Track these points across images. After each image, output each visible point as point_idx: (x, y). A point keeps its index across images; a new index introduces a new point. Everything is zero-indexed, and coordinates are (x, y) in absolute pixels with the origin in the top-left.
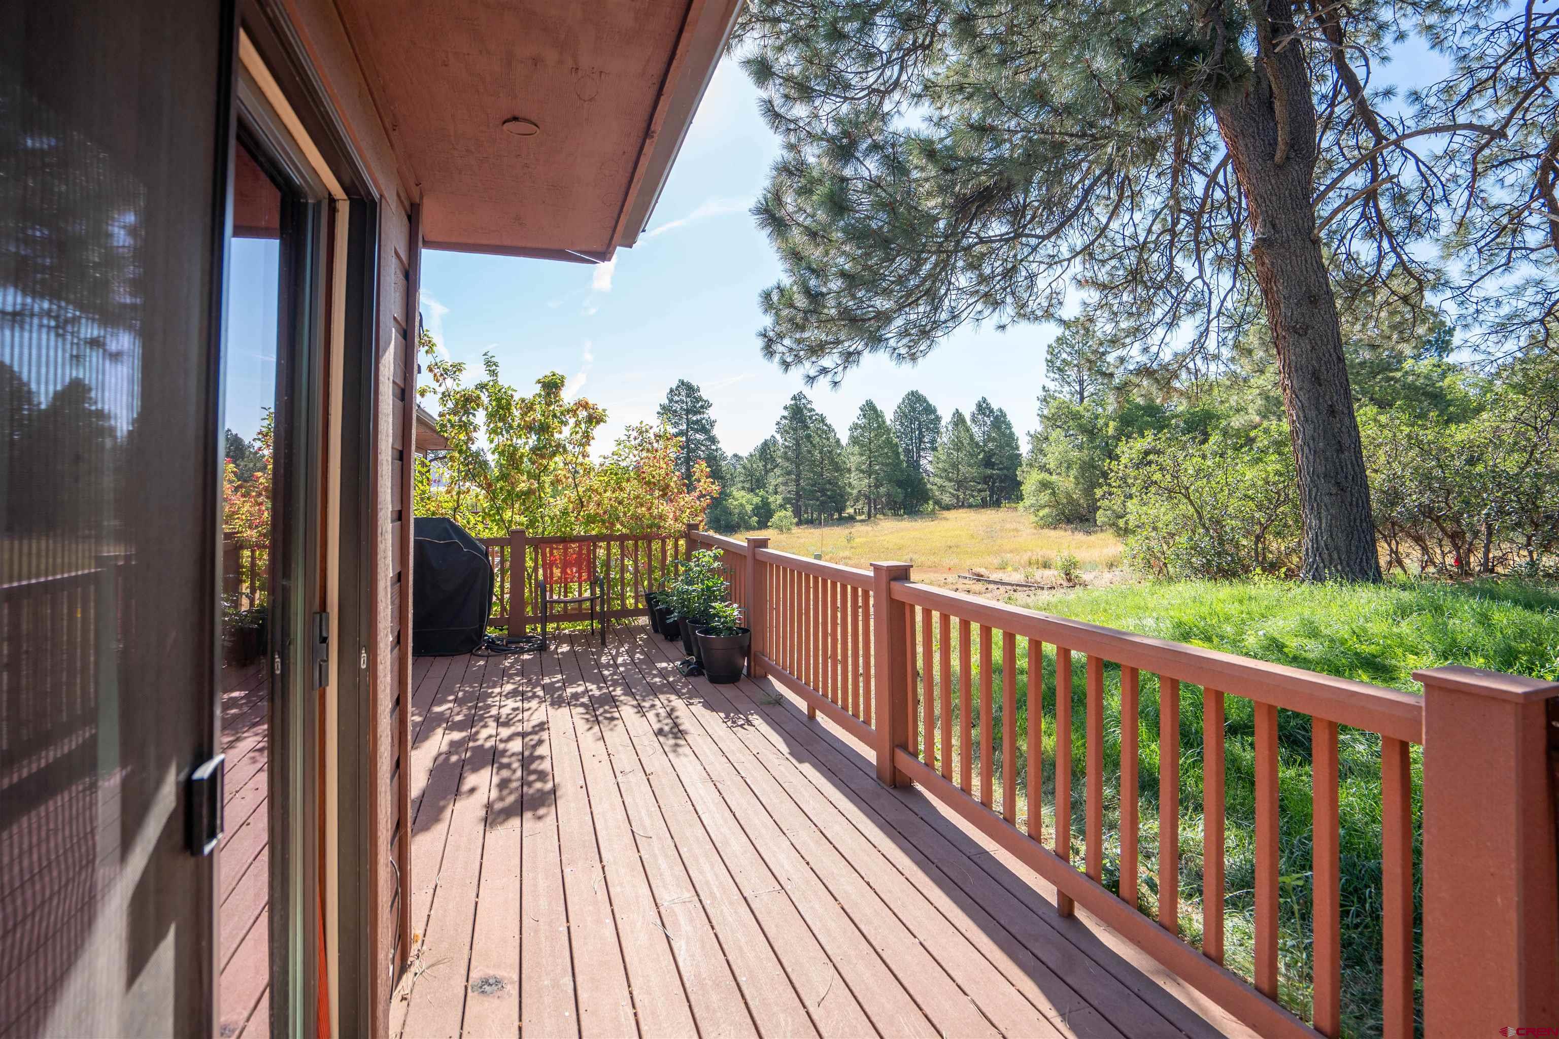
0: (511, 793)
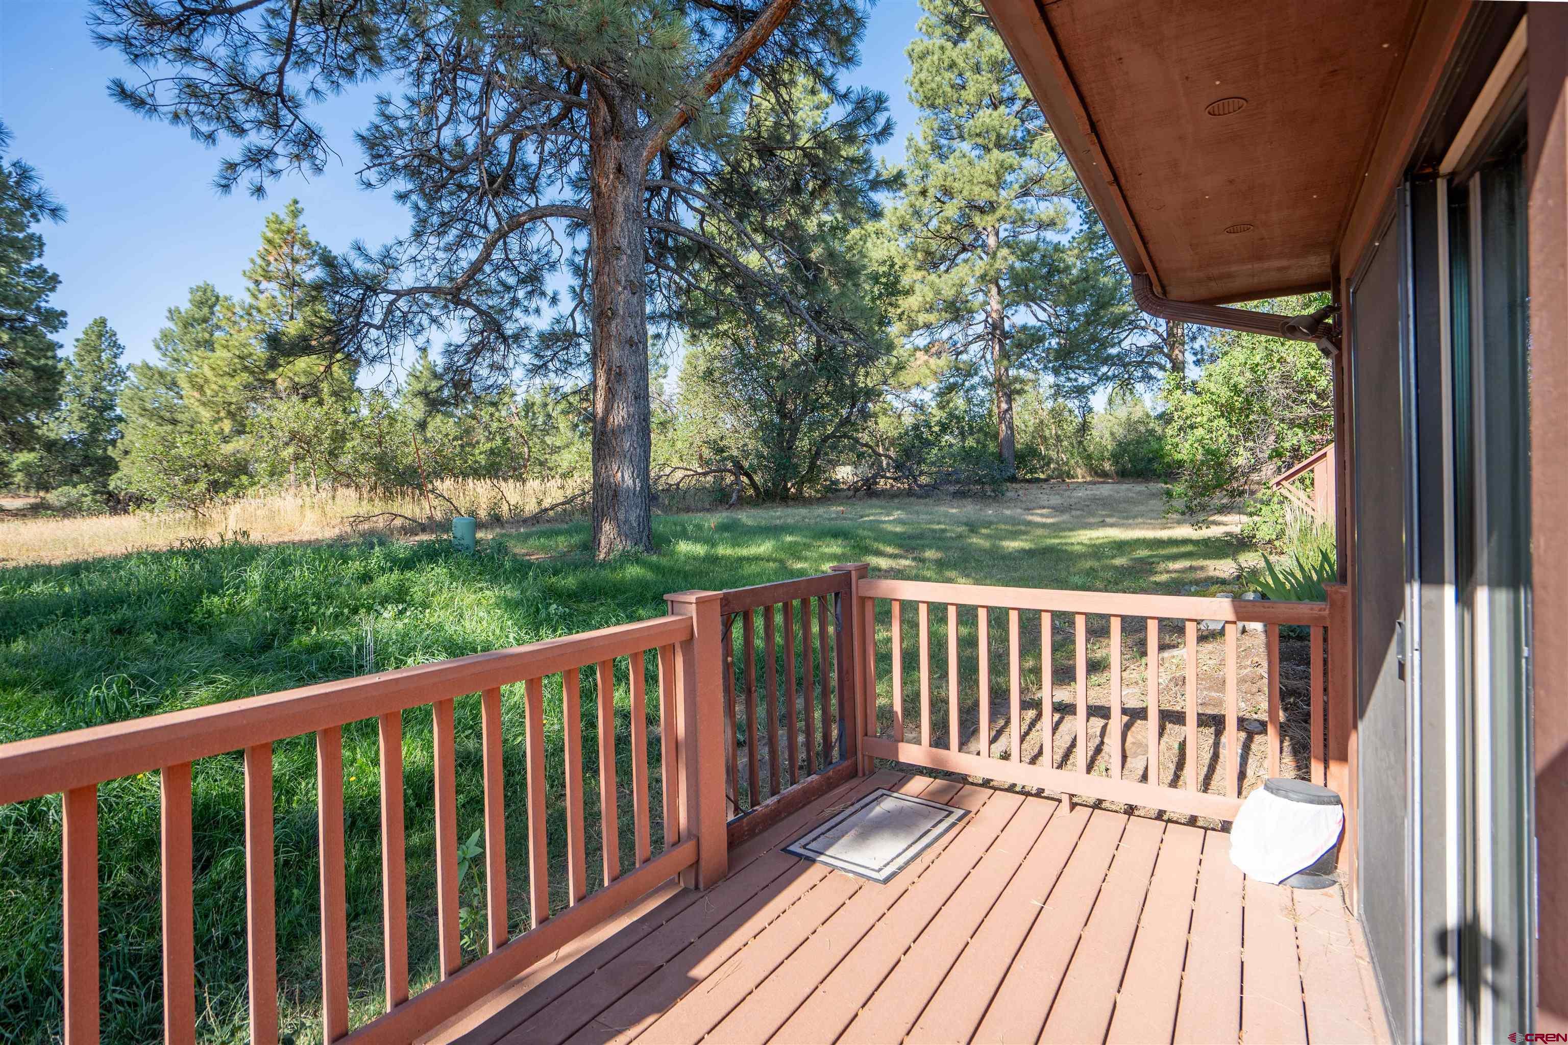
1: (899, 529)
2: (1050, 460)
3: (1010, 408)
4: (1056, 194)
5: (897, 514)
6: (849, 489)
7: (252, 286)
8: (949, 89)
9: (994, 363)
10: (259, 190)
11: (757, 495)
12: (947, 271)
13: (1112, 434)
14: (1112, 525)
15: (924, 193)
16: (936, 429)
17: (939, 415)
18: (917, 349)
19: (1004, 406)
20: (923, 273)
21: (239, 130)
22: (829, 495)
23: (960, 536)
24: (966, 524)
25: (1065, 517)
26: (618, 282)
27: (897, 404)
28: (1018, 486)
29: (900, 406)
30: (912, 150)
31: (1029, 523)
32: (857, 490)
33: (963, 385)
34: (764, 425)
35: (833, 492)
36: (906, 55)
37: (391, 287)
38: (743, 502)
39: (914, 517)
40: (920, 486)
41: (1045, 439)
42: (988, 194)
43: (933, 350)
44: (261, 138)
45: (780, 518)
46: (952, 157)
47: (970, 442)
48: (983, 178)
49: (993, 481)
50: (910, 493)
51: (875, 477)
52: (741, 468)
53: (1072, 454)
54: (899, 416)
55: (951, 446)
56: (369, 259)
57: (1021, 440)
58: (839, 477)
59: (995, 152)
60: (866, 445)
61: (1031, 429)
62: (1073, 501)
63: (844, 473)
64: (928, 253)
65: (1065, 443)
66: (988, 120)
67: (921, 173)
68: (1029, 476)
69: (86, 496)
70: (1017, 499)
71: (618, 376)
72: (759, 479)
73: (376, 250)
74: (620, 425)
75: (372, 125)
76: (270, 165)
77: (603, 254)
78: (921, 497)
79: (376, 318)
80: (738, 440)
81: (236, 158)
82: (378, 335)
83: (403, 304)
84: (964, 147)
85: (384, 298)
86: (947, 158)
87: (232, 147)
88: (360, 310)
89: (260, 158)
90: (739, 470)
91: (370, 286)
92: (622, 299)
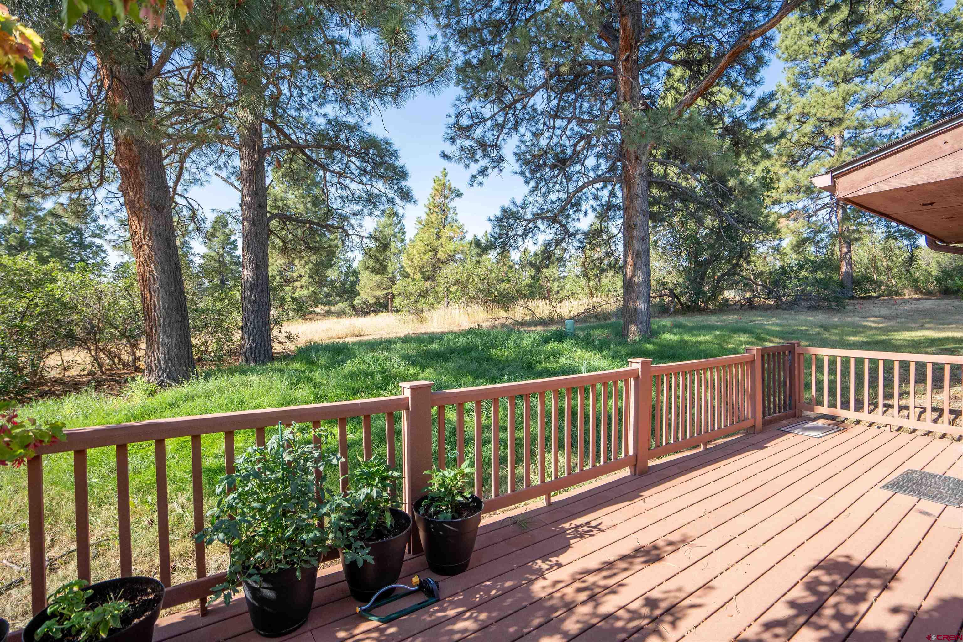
0: (857, 586)
1: (778, 329)
2: (881, 283)
3: (850, 251)
4: (893, 102)
5: (773, 320)
6: (737, 304)
8: (808, 48)
9: (838, 224)
10: (481, 183)
11: (683, 309)
12: (802, 166)
13: (938, 262)
14: (928, 329)
15: (787, 119)
16: (796, 268)
17: (797, 258)
18: (780, 216)
19: (845, 250)
20: (787, 169)
21: (477, 161)
22: (725, 308)
23: (818, 333)
24: (821, 326)
25: (892, 323)
26: (636, 211)
27: (763, 250)
28: (855, 302)
29: (766, 252)
31: (865, 327)
32: (742, 306)
33: (814, 238)
34: (687, 270)
35: (727, 307)
37: (525, 218)
38: (677, 313)
39: (785, 322)
40: (784, 303)
41: (876, 268)
42: (836, 114)
43: (792, 216)
44: (484, 162)
45: (702, 321)
46: (809, 91)
47: (820, 275)
48: (833, 104)
49: (837, 299)
50: (777, 307)
51: (751, 297)
52: (674, 294)
53: (900, 278)
54: (765, 258)
55: (806, 278)
56: (517, 206)
57: (858, 270)
58: (728, 297)
59: (842, 85)
61: (866, 261)
62: (899, 312)
63: (730, 294)
64: (789, 156)
65: (895, 271)
66: (837, 65)
67: (785, 106)
68: (864, 295)
69: (346, 307)
70: (854, 311)
71: (637, 255)
72: (684, 299)
73: (519, 202)
74: (639, 278)
75: (518, 147)
76: (486, 173)
77: (629, 198)
78: (785, 309)
79: (520, 232)
80: (673, 279)
81: (475, 173)
82: (519, 239)
83: (531, 225)
84: (817, 82)
85: (524, 223)
86: (805, 92)
87: (474, 168)
88: (512, 228)
89: (483, 171)
90: (672, 294)
91: (517, 217)
92: (639, 219)
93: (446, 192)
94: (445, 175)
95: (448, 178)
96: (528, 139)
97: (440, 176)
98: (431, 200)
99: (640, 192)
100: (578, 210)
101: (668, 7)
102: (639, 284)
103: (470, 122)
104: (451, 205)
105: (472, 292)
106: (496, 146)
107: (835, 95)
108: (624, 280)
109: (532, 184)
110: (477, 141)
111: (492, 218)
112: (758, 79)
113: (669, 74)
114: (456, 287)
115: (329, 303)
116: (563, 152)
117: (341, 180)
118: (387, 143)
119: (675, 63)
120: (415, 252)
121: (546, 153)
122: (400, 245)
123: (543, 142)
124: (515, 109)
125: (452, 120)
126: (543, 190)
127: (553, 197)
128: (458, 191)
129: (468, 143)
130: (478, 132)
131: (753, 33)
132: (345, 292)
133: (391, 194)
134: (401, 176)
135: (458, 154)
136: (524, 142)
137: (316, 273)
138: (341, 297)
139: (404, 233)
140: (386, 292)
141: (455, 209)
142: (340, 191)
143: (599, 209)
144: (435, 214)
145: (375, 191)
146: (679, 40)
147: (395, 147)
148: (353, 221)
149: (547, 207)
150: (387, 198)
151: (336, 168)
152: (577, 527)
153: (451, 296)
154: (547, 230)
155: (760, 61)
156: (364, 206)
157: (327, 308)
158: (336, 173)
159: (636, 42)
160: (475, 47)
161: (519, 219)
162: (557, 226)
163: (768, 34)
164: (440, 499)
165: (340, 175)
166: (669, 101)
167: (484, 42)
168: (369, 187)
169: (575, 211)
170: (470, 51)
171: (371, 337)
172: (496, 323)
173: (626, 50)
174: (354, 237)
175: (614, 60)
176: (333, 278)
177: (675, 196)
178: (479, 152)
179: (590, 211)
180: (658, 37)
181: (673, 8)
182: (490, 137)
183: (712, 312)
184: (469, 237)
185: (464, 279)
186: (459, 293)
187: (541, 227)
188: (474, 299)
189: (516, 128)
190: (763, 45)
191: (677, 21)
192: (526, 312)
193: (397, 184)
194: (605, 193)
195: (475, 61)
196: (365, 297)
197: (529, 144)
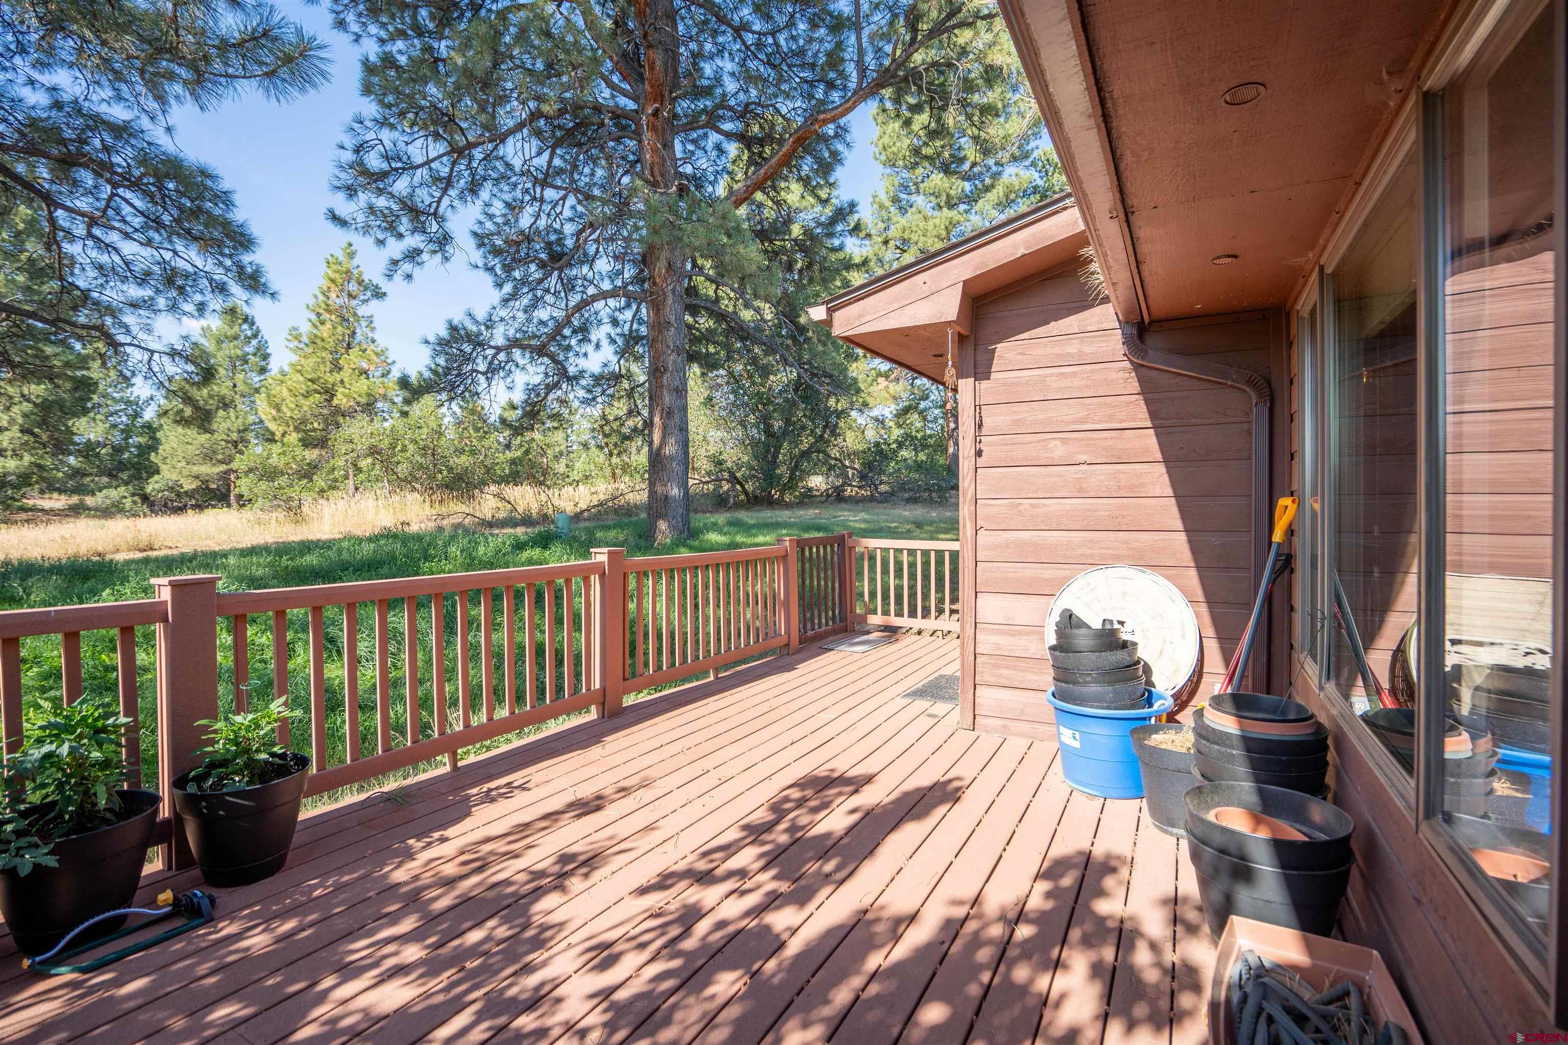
0: (825, 796)
1: (863, 526)
3: (957, 428)
5: (863, 515)
6: (822, 495)
7: (313, 317)
8: (908, 153)
10: (409, 277)
11: (748, 500)
15: (886, 242)
16: (894, 446)
17: (897, 433)
18: (879, 376)
19: (952, 425)
21: (400, 236)
22: (806, 500)
24: (914, 523)
26: (668, 347)
27: (861, 420)
29: (864, 423)
30: (876, 206)
32: (828, 496)
34: (755, 443)
35: (808, 498)
36: (871, 118)
37: (492, 343)
38: (738, 506)
39: (875, 517)
40: (881, 494)
43: (892, 377)
44: (414, 241)
45: (770, 517)
46: (910, 211)
47: (922, 457)
48: (935, 233)
49: (940, 489)
50: (872, 499)
51: (843, 485)
52: (736, 478)
54: (863, 432)
55: (906, 460)
56: (476, 322)
58: (813, 485)
59: (945, 210)
60: (836, 459)
63: (817, 482)
67: (883, 226)
69: (125, 497)
71: (668, 414)
72: (749, 487)
73: (481, 315)
74: (670, 449)
75: (480, 223)
76: (418, 259)
77: (659, 326)
78: (881, 502)
79: (482, 367)
80: (733, 455)
81: (398, 256)
82: (482, 379)
83: (502, 356)
84: (919, 200)
85: (490, 352)
86: (906, 211)
87: (396, 249)
88: (468, 359)
89: (413, 255)
90: (734, 479)
91: (478, 343)
92: (672, 359)
93: (353, 287)
94: (351, 255)
95: (355, 262)
96: (498, 213)
97: (341, 256)
98: (321, 298)
99: (672, 319)
100: (585, 340)
101: (719, 51)
102: (672, 458)
103: (385, 166)
104: (362, 311)
105: (403, 470)
106: (435, 214)
107: (937, 221)
108: (650, 451)
109: (508, 288)
110: (401, 201)
111: (432, 339)
112: (832, 180)
113: (719, 148)
114: (369, 460)
115: (79, 490)
116: (560, 241)
117: (97, 231)
118: (204, 173)
119: (728, 135)
120: (285, 393)
121: (529, 239)
122: (256, 378)
123: (525, 221)
124: (471, 158)
125: (348, 156)
126: (525, 301)
127: (543, 314)
128: (377, 287)
129: (382, 202)
130: (401, 186)
131: (821, 117)
132: (122, 466)
133: (219, 275)
134: (242, 244)
135: (361, 218)
136: (491, 217)
137: (44, 423)
138: (110, 475)
139: (266, 357)
140: (223, 468)
141: (370, 320)
142: (94, 254)
143: (620, 341)
144: (328, 325)
145: (181, 264)
146: (732, 102)
147: (225, 185)
148: (129, 319)
149: (532, 329)
150: (211, 281)
151: (82, 204)
152: (490, 790)
153: (362, 477)
154: (528, 366)
155: (836, 156)
156: (158, 291)
157: (75, 499)
158: (83, 215)
159: (671, 92)
160: (402, 34)
161: (480, 344)
162: (546, 360)
163: (842, 121)
164: (224, 763)
165: (92, 222)
166: (721, 190)
167: (420, 32)
168: (168, 255)
169: (580, 341)
170: (393, 39)
171: (175, 552)
172: (445, 522)
173: (655, 101)
174: (129, 349)
175: (636, 111)
176: (92, 437)
177: (730, 331)
178: (404, 220)
179: (605, 343)
180: (707, 92)
181: (727, 55)
182: (424, 197)
183: (789, 506)
184: (396, 374)
185: (385, 444)
186: (377, 471)
187: (521, 362)
188: (406, 482)
189: (474, 188)
190: (837, 136)
191: (733, 74)
192: (500, 505)
193: (230, 256)
194: (628, 315)
195: (403, 60)
196: (174, 477)
197: (499, 220)
